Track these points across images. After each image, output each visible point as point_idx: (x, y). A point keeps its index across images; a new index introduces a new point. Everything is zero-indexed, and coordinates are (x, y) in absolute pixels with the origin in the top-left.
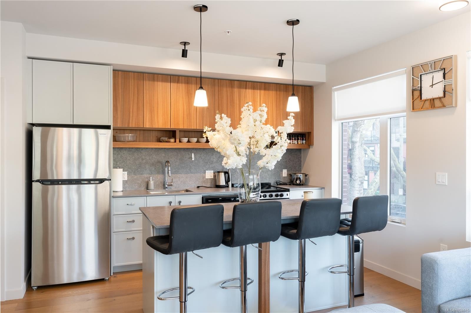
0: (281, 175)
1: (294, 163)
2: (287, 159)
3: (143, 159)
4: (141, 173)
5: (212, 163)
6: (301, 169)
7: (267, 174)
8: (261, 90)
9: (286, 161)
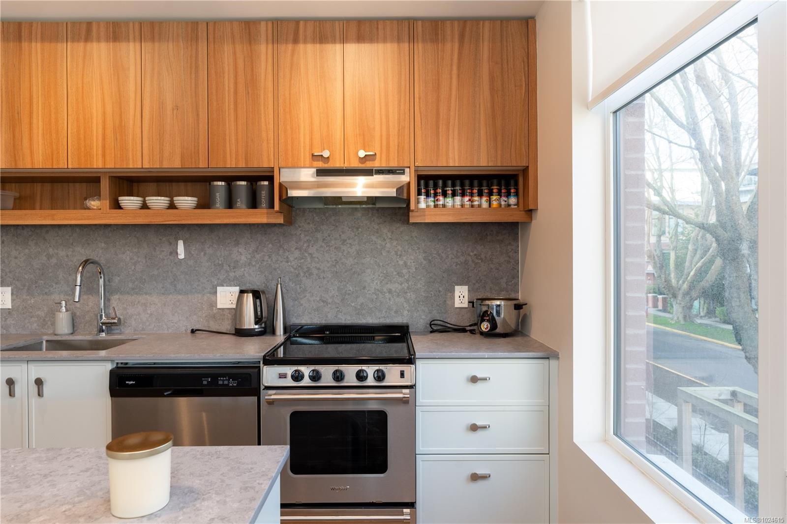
0: (449, 302)
1: (492, 266)
2: (469, 255)
3: (49, 257)
4: (46, 290)
5: (236, 266)
6: (517, 284)
7: (402, 300)
8: (346, 43)
9: (466, 262)
